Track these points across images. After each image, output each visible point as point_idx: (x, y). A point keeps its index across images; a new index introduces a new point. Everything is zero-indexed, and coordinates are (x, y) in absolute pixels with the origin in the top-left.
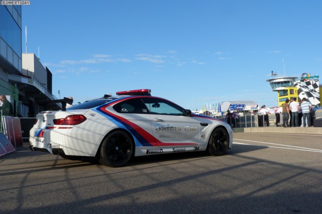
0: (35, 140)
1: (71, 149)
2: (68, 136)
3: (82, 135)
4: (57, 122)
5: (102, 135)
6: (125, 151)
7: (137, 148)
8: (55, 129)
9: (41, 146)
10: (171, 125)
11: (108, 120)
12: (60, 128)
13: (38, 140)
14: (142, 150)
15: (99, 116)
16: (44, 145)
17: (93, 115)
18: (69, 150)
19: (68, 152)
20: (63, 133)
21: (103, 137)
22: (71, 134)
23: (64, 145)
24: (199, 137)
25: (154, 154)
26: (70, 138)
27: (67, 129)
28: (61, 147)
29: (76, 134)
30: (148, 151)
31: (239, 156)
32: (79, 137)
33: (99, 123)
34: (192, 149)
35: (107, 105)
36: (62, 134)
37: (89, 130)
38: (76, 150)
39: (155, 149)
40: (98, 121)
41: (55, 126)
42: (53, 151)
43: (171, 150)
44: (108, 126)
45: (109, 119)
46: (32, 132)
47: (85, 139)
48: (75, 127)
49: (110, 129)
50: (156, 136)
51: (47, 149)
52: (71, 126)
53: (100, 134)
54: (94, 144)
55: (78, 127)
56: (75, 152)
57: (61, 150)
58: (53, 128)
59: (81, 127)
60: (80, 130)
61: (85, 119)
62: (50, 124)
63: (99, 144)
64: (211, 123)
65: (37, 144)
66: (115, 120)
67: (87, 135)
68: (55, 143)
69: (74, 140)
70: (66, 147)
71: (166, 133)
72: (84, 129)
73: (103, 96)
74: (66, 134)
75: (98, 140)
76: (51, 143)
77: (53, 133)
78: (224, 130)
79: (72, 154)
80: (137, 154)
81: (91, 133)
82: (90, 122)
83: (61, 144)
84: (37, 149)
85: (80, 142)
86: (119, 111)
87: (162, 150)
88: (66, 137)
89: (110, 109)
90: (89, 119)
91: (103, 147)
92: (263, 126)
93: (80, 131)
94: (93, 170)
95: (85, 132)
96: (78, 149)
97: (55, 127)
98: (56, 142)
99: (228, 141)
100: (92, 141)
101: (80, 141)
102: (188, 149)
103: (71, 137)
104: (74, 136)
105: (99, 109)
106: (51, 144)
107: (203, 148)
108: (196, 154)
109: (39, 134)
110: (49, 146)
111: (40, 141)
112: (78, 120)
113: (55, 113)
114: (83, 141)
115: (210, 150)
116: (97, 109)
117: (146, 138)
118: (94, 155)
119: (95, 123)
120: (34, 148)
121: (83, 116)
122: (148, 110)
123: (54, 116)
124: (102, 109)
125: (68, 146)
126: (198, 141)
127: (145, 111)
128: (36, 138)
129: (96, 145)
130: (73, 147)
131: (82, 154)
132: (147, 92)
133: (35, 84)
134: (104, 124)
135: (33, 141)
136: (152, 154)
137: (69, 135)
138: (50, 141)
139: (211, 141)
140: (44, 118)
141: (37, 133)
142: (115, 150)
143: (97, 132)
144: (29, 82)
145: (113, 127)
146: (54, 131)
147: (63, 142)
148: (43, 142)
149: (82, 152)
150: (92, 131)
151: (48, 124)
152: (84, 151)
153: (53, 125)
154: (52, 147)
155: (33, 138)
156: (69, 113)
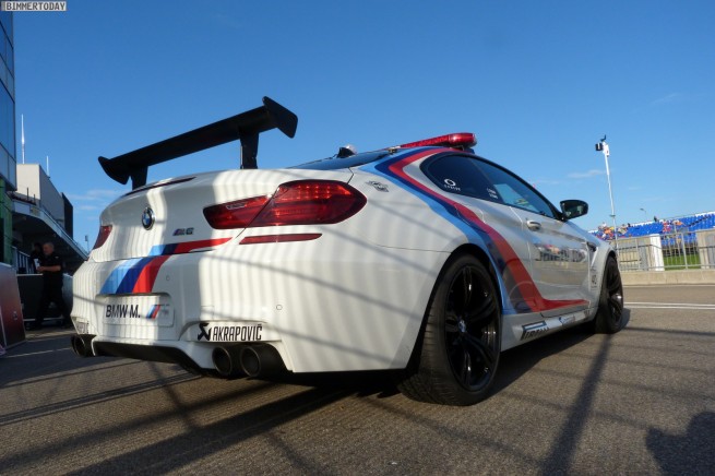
0: (102, 311)
1: (315, 340)
2: (300, 276)
3: (358, 269)
5: (430, 272)
7: (505, 319)
8: (218, 249)
9: (141, 332)
11: (430, 211)
12: (248, 241)
13: (115, 311)
15: (396, 191)
16: (161, 328)
18: (308, 347)
20: (278, 263)
21: (432, 281)
22: (315, 265)
23: (284, 325)
24: (589, 281)
26: (310, 287)
28: (264, 336)
29: (336, 267)
32: (350, 283)
33: (408, 219)
34: (580, 317)
36: (272, 269)
37: (380, 250)
38: (337, 347)
39: (535, 323)
40: (403, 210)
41: (218, 234)
42: (216, 355)
43: (557, 323)
44: (441, 234)
46: (84, 282)
47: (372, 290)
48: (328, 231)
49: (448, 246)
51: (180, 345)
52: (310, 229)
53: (419, 267)
54: (404, 312)
55: (342, 235)
56: (330, 353)
58: (209, 243)
59: (351, 233)
60: (350, 247)
62: (190, 231)
63: (422, 313)
64: (599, 245)
65: (113, 327)
66: (448, 214)
67: (379, 273)
69: (331, 294)
70: (294, 335)
72: (361, 243)
74: (291, 267)
75: (415, 292)
76: (205, 317)
77: (212, 269)
79: (317, 367)
80: (505, 343)
81: (389, 261)
82: (381, 213)
83: (270, 318)
84: (114, 350)
86: (442, 186)
87: (545, 324)
88: (293, 281)
90: (376, 202)
91: (432, 323)
93: (349, 253)
95: (370, 257)
96: (346, 341)
97: (223, 241)
100: (395, 301)
101: (354, 303)
103: (318, 282)
104: (327, 276)
106: (203, 324)
107: (593, 313)
109: (121, 288)
110: (193, 332)
111: (134, 314)
114: (363, 297)
116: (377, 167)
118: (404, 360)
119: (397, 221)
120: (96, 344)
121: (346, 185)
122: (497, 194)
123: (209, 191)
124: (391, 169)
125: (301, 329)
126: (589, 294)
127: (493, 193)
128: (106, 300)
129: (413, 316)
130: (322, 334)
131: (357, 364)
133: (43, 216)
134: (424, 226)
135: (89, 317)
137: (308, 270)
138: (198, 307)
140: (149, 211)
142: (459, 332)
143: (411, 256)
144: (31, 211)
146: (221, 258)
147: (277, 308)
148: (151, 317)
149: (361, 353)
150: (392, 250)
151: (178, 233)
152: (369, 348)
153: (211, 234)
154: (212, 339)
155: (96, 303)
156: (286, 173)
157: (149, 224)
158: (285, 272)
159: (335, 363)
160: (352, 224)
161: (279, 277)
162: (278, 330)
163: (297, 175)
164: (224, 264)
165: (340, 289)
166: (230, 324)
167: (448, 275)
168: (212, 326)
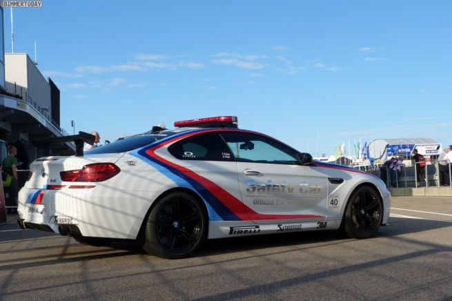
0: (27, 209)
1: (92, 225)
2: (86, 201)
3: (111, 199)
4: (67, 176)
5: (149, 200)
6: (191, 230)
7: (211, 223)
8: (63, 188)
9: (39, 219)
10: (276, 181)
11: (159, 173)
12: (72, 187)
13: (32, 210)
14: (221, 228)
15: (143, 165)
16: (45, 218)
17: (131, 164)
18: (89, 227)
19: (87, 230)
20: (78, 196)
21: (150, 204)
22: (92, 197)
23: (80, 218)
24: (326, 203)
25: (243, 235)
26: (90, 206)
27: (86, 190)
28: (74, 222)
29: (101, 198)
30: (232, 229)
31: (401, 239)
32: (107, 204)
33: (143, 178)
34: (313, 225)
35: (158, 146)
36: (76, 198)
37: (124, 192)
38: (102, 228)
39: (245, 226)
40: (142, 174)
41: (63, 183)
42: (60, 228)
43: (274, 228)
44: (160, 183)
45: (161, 171)
46: (23, 195)
47: (118, 207)
48: (99, 186)
49: (163, 189)
50: (248, 202)
51: (49, 225)
52: (93, 184)
53: (143, 198)
54: (133, 216)
55: (106, 186)
56: (99, 230)
57: (75, 227)
58: (60, 187)
59: (110, 185)
60: (110, 191)
61: (116, 170)
62: (54, 181)
63: (143, 216)
64: (349, 178)
65: (32, 216)
66: (171, 173)
67: (122, 200)
68: (63, 215)
69: (98, 209)
70: (84, 222)
71: (265, 196)
72: (115, 189)
73: (151, 129)
74: (83, 198)
75: (141, 209)
76: (56, 214)
77: (59, 196)
78: (372, 191)
79: (94, 235)
80: (212, 235)
81: (127, 196)
82: (127, 176)
83: (74, 216)
84: (30, 226)
85: (109, 212)
86: (179, 156)
87: (257, 227)
88: (83, 203)
89: (163, 153)
90: (126, 172)
91: (150, 222)
92: (449, 185)
93: (108, 193)
94: (132, 263)
95: (118, 194)
96: (105, 225)
97: (64, 186)
98: (65, 214)
99: (382, 212)
100: (129, 211)
102: (306, 226)
103: (93, 203)
104: (97, 201)
105: (142, 153)
106: (56, 217)
107: (334, 224)
108: (322, 235)
109: (35, 199)
110: (53, 220)
111: (37, 211)
112: (105, 172)
113: (63, 161)
114: (113, 210)
115: (347, 228)
116: (139, 152)
117: (229, 207)
118: (134, 236)
119: (136, 178)
120: (26, 223)
121: (113, 165)
122: (232, 155)
123: (61, 165)
124: (148, 152)
125: (86, 220)
126: (326, 211)
127: (227, 155)
128: (29, 205)
129: (138, 218)
130: (95, 222)
131: (111, 235)
132: (230, 122)
133: (28, 109)
134: (152, 181)
135: (24, 212)
136: (240, 235)
137: (89, 199)
138: (54, 211)
139: (349, 210)
140: (44, 170)
141: (32, 198)
142: (172, 227)
143: (140, 194)
144: (18, 105)
145: (168, 186)
146: (62, 193)
147: (77, 212)
148: (41, 213)
149: (113, 231)
150: (130, 192)
151: (51, 181)
152: (116, 229)
153: (61, 183)
154: (59, 222)
155: (25, 205)
156: (89, 160)
157: (44, 175)
158: (80, 199)
159: (101, 234)
160: (112, 181)
161: (78, 201)
162: (77, 220)
163: (93, 161)
164: (62, 195)
165: (103, 207)
166: (64, 217)
167: (162, 201)
168: (58, 218)
